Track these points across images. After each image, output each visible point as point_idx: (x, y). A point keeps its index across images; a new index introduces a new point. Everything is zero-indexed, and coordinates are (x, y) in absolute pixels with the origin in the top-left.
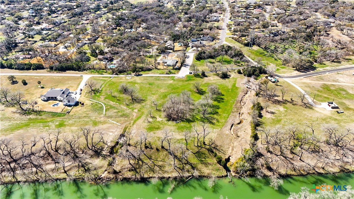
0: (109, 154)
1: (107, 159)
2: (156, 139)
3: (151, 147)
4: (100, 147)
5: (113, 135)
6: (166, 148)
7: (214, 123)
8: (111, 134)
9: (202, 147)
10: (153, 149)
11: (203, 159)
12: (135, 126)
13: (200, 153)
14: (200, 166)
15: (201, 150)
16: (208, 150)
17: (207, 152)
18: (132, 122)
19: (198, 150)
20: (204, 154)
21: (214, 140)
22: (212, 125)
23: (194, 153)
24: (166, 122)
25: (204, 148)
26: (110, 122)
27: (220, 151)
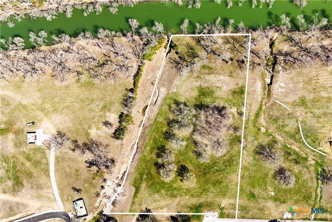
0: (277, 56)
1: (278, 51)
2: (235, 74)
3: (238, 62)
4: (288, 62)
5: (279, 83)
6: (224, 62)
7: (174, 103)
8: (282, 85)
9: (190, 62)
10: (237, 60)
11: (190, 51)
12: (260, 100)
13: (192, 56)
14: (193, 43)
15: (191, 59)
16: (184, 60)
17: (186, 58)
18: (264, 107)
19: (194, 59)
20: (188, 56)
21: (178, 73)
22: (177, 100)
23: (198, 56)
24: (226, 105)
25: (188, 62)
26: (288, 106)
27: (174, 61)
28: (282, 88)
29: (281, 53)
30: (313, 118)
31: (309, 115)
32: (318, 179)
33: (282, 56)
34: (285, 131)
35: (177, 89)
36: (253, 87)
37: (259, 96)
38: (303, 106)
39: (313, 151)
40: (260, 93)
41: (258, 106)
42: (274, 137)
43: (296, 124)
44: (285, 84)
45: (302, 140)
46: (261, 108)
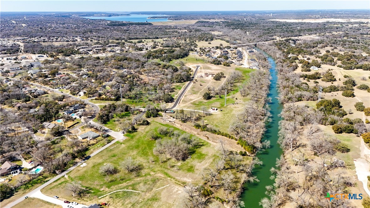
12: (176, 178)
22: (204, 146)
24: (185, 162)
26: (159, 190)
28: (177, 191)
29: (209, 202)
30: (136, 201)
31: (141, 200)
32: (87, 188)
33: (206, 201)
34: (141, 183)
35: (212, 147)
36: (190, 177)
37: (179, 178)
38: (152, 198)
39: (110, 192)
40: (182, 179)
41: (172, 176)
42: (142, 176)
43: (140, 190)
44: (179, 194)
45: (126, 189)
46: (170, 177)
